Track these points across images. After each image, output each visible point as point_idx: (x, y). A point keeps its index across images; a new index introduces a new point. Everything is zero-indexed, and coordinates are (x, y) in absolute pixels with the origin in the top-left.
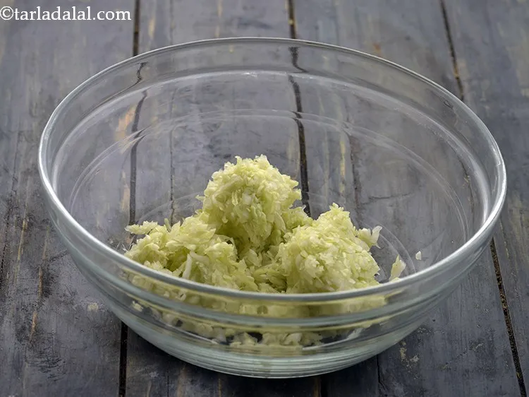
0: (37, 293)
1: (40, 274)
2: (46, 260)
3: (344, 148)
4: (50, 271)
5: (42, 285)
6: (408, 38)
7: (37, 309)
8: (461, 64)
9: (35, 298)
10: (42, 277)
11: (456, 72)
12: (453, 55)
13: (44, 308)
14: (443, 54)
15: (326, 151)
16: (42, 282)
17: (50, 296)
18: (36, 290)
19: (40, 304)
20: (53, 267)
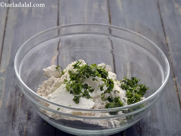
0: (26, 119)
1: (27, 112)
2: (29, 107)
3: (128, 67)
4: (30, 111)
5: (28, 116)
6: (150, 29)
7: (26, 125)
8: (168, 38)
9: (25, 121)
10: (28, 113)
11: (166, 40)
12: (165, 35)
13: (28, 124)
14: (161, 35)
15: (122, 68)
16: (28, 115)
17: (30, 120)
18: (25, 118)
19: (27, 123)
20: (31, 110)
